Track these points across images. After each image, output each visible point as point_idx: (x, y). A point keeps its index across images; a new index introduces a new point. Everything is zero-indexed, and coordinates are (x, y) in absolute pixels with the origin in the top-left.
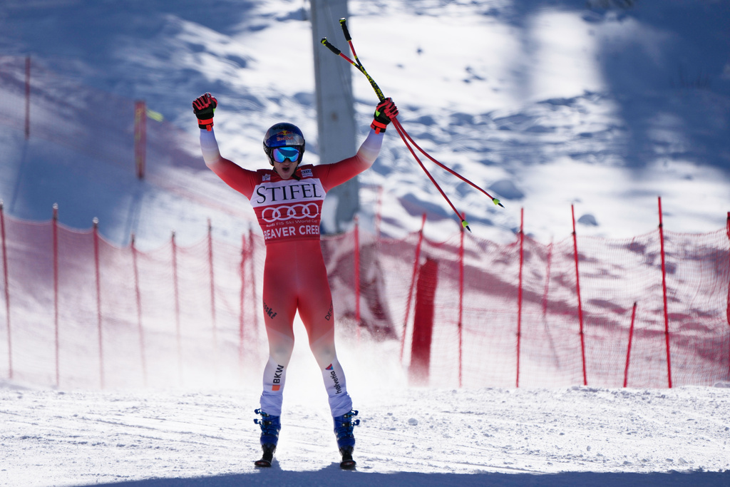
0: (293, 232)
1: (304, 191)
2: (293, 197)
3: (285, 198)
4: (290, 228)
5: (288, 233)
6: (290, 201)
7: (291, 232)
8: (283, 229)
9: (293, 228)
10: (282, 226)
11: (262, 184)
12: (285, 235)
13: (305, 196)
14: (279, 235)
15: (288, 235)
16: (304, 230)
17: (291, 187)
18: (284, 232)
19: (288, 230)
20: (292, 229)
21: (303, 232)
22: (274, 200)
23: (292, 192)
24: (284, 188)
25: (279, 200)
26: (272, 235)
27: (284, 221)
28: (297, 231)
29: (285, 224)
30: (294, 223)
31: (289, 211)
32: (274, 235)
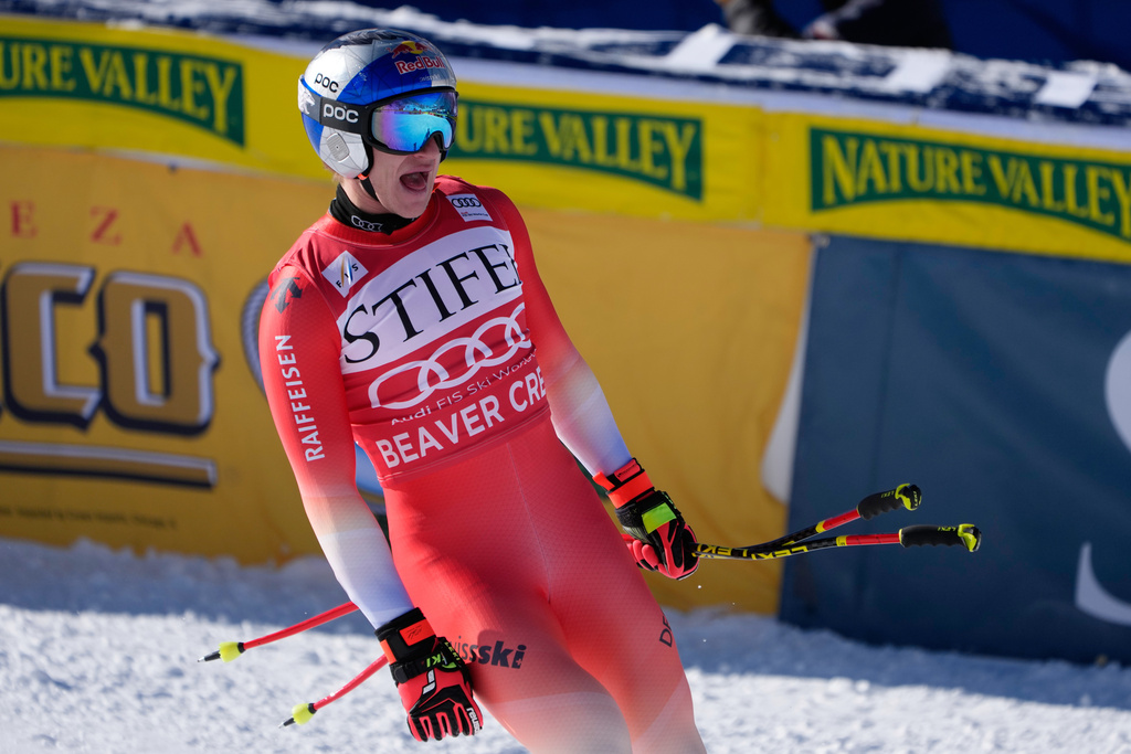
0: (495, 412)
1: (490, 269)
2: (467, 302)
3: (445, 314)
4: (483, 403)
5: (482, 421)
6: (462, 317)
7: (487, 415)
8: (464, 412)
9: (492, 399)
10: (458, 407)
11: (352, 305)
12: (472, 433)
13: (500, 288)
14: (454, 438)
15: (481, 429)
16: (521, 395)
17: (446, 265)
18: (468, 422)
19: (479, 411)
20: (490, 406)
21: (520, 402)
22: (411, 332)
23: (457, 283)
24: (425, 276)
25: (431, 328)
26: (424, 447)
27: (462, 387)
28: (505, 408)
29: (467, 395)
30: (493, 382)
31: (469, 353)
32: (433, 442)
